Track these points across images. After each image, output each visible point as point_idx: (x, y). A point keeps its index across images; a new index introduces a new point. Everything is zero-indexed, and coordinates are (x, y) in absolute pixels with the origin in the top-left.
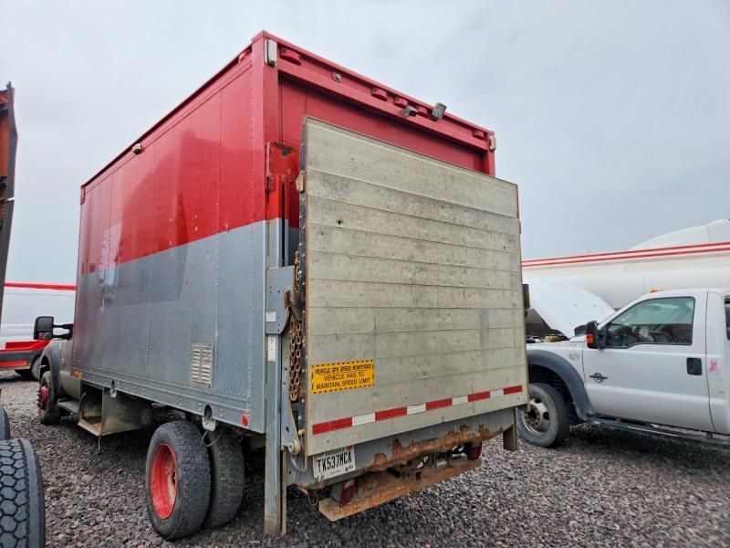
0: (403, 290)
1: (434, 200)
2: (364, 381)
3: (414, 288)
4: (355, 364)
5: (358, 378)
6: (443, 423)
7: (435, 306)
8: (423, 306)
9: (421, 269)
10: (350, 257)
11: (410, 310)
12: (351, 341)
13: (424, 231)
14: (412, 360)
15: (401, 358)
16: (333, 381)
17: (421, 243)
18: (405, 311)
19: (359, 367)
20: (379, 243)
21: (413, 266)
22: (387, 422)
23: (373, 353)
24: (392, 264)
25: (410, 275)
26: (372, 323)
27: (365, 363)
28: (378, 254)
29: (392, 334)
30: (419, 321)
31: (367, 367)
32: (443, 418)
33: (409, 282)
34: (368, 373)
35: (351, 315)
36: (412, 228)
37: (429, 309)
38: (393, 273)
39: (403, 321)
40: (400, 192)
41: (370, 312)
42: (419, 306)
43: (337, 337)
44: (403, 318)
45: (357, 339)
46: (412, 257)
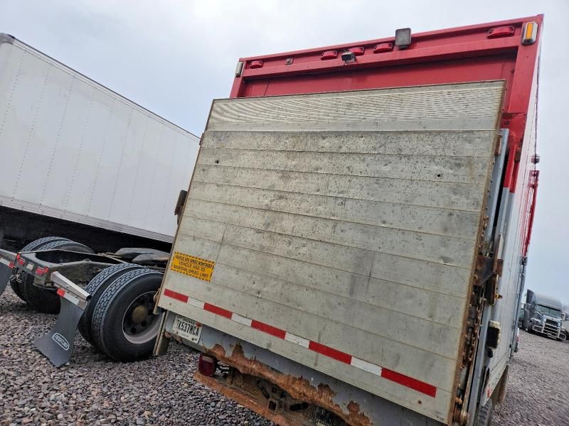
0: (255, 213)
1: (313, 132)
2: (204, 275)
3: (267, 214)
4: (201, 261)
5: (200, 271)
6: (267, 350)
7: (288, 233)
8: (273, 231)
9: (281, 198)
10: (218, 186)
11: (259, 231)
12: (203, 244)
13: (294, 163)
14: (249, 275)
15: (238, 270)
16: (184, 266)
17: (285, 174)
18: (252, 232)
19: (203, 264)
20: (244, 175)
21: (272, 194)
22: (213, 315)
23: (216, 257)
24: (251, 191)
25: (267, 201)
26: (222, 235)
27: (208, 262)
28: (241, 183)
29: (236, 247)
30: (266, 243)
31: (209, 266)
32: (269, 345)
33: (264, 208)
34: (208, 271)
35: (208, 225)
36: (281, 161)
37: (280, 234)
38: (251, 199)
39: (249, 240)
40: (274, 132)
41: (222, 227)
42: (269, 230)
43: (194, 238)
44: (251, 237)
45: (207, 243)
46: (273, 186)
